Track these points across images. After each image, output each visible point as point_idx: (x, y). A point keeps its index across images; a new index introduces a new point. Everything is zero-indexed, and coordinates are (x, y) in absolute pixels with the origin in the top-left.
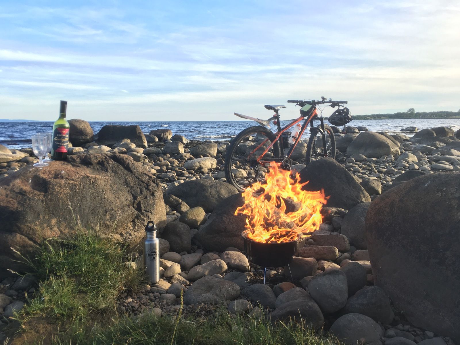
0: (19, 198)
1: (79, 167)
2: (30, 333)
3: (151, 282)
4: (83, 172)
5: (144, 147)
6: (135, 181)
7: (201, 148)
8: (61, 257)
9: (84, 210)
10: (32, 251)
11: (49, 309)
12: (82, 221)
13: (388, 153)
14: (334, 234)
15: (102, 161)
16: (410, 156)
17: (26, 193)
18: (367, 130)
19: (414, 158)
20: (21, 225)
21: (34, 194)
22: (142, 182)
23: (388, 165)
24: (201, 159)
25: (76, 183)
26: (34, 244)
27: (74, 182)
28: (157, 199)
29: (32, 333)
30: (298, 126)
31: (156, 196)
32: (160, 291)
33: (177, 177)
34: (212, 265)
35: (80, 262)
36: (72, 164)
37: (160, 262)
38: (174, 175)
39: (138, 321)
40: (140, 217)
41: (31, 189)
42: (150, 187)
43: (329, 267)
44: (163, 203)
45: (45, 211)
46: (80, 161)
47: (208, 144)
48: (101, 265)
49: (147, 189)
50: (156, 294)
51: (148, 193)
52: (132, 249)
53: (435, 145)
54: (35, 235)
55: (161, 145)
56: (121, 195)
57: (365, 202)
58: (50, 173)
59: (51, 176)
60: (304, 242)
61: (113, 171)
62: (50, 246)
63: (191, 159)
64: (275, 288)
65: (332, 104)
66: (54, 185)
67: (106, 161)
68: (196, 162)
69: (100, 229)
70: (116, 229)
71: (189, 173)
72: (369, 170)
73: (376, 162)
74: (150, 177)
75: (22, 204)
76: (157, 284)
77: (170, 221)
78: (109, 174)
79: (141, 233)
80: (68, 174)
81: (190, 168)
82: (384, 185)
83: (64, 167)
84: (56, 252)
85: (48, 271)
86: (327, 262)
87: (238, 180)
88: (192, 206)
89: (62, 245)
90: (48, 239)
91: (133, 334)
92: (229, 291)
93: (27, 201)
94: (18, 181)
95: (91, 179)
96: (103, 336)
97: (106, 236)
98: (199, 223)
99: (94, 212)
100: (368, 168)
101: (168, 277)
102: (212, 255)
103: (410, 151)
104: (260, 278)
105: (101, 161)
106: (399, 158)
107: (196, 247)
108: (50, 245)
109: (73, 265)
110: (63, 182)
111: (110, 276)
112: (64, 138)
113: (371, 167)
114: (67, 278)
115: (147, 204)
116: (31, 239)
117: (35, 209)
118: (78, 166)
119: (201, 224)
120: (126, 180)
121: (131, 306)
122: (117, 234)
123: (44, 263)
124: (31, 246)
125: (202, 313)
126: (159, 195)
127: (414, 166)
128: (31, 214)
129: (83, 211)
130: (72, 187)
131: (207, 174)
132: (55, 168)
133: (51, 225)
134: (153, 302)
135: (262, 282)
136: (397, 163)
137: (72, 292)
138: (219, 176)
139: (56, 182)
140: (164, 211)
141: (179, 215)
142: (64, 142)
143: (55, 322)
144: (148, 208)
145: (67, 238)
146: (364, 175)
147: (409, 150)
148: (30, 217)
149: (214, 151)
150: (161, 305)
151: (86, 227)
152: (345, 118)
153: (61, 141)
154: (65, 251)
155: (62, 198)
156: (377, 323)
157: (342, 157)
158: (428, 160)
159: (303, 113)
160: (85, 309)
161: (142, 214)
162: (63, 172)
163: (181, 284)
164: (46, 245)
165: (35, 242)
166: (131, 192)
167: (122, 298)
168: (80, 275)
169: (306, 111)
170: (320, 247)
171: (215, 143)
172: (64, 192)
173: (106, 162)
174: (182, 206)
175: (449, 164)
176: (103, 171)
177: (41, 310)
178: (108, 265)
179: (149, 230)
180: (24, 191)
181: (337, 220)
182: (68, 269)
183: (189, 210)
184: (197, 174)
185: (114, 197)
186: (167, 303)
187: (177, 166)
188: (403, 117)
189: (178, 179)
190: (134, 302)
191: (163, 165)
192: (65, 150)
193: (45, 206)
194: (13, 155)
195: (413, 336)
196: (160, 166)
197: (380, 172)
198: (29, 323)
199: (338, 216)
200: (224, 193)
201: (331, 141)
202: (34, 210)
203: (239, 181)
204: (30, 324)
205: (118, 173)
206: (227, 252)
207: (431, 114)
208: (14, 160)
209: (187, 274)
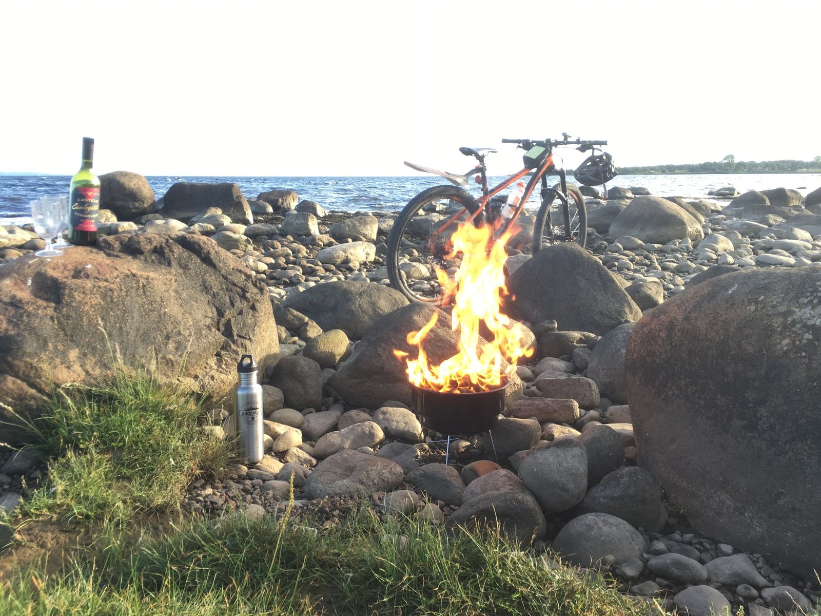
0: (10, 312)
1: (118, 258)
2: (28, 547)
3: (249, 460)
4: (126, 267)
5: (245, 222)
6: (221, 284)
7: (348, 226)
8: (87, 417)
9: (128, 335)
10: (35, 407)
11: (65, 507)
12: (125, 355)
13: (682, 235)
14: (574, 378)
15: (161, 247)
16: (720, 240)
17: (22, 303)
18: (648, 193)
19: (727, 244)
20: (14, 359)
21: (37, 306)
22: (234, 284)
23: (680, 256)
24: (347, 244)
25: (112, 285)
26: (39, 395)
27: (109, 284)
28: (261, 316)
29: (32, 547)
30: (520, 187)
31: (259, 311)
32: (263, 476)
33: (304, 277)
34: (358, 431)
35: (121, 426)
36: (105, 253)
37: (265, 425)
38: (298, 273)
39: (216, 526)
40: (230, 347)
41: (32, 297)
42: (248, 295)
43: (562, 435)
44: (272, 322)
45: (57, 336)
46: (121, 246)
47: (361, 219)
48: (158, 430)
49: (243, 297)
50: (255, 481)
51: (244, 305)
52: (216, 403)
53: (765, 222)
54: (40, 377)
55: (277, 219)
56: (195, 308)
57: (632, 321)
58: (65, 268)
59: (66, 273)
60: (520, 392)
61: (180, 266)
62: (67, 397)
63: (330, 244)
64: (465, 470)
65: (580, 145)
66: (72, 289)
67: (169, 246)
68: (340, 251)
69: (157, 368)
70: (185, 368)
71: (327, 270)
72: (646, 265)
73: (660, 252)
74: (249, 277)
75: (15, 323)
76: (258, 464)
77: (287, 354)
78: (173, 271)
79: (232, 376)
80: (99, 271)
81: (327, 262)
82: (671, 292)
83: (91, 257)
84: (78, 409)
85: (62, 441)
86: (558, 426)
87: (412, 283)
88: (326, 328)
89: (90, 395)
90: (63, 386)
91: (206, 549)
92: (384, 475)
93: (25, 317)
94: (8, 282)
95: (140, 278)
96: (154, 552)
97: (169, 380)
98: (338, 358)
99: (145, 338)
100: (644, 262)
101: (280, 453)
102: (358, 415)
103: (721, 232)
104: (440, 454)
105: (158, 247)
106: (702, 243)
107: (332, 399)
108: (68, 395)
109: (108, 431)
110: (89, 284)
111: (174, 450)
112: (90, 204)
113: (650, 259)
114: (98, 453)
115: (244, 325)
116: (32, 385)
117: (39, 333)
118: (117, 256)
119: (341, 360)
120: (204, 282)
121: (211, 502)
122: (188, 376)
123: (55, 427)
124: (33, 397)
125: (334, 513)
126: (266, 309)
127: (726, 257)
128: (32, 340)
129: (125, 336)
130: (106, 294)
131: (357, 272)
132: (75, 260)
133: (68, 361)
134: (250, 495)
135: (442, 460)
136: (696, 252)
137: (106, 477)
138: (378, 276)
139: (76, 284)
140: (274, 337)
141: (304, 344)
142: (91, 213)
143: (74, 528)
144: (244, 332)
145: (98, 382)
146: (637, 275)
147: (721, 230)
148: (30, 345)
149: (372, 231)
150: (263, 500)
151: (132, 364)
152: (605, 172)
153: (84, 210)
154: (94, 406)
155: (87, 313)
156: (637, 529)
157: (600, 242)
158: (752, 247)
159: (529, 163)
160: (128, 506)
161: (234, 342)
162: (89, 266)
163: (302, 464)
164: (60, 397)
165: (40, 390)
166: (213, 304)
167: (195, 488)
168: (121, 449)
169: (534, 158)
170: (548, 400)
171: (375, 216)
172: (91, 302)
173: (168, 249)
174: (308, 328)
175: (789, 255)
176: (162, 264)
177: (50, 508)
178: (171, 431)
179: (245, 369)
180: (18, 300)
181: (581, 353)
182: (99, 438)
183: (320, 335)
184: (340, 272)
185: (183, 311)
186: (274, 497)
187: (305, 257)
188: (714, 170)
189: (306, 280)
190: (216, 495)
191: (280, 256)
192: (93, 227)
193: (56, 327)
194: (11, 236)
195: (697, 552)
196: (275, 257)
197: (665, 269)
198: (28, 531)
199: (584, 347)
200: (385, 306)
201: (579, 213)
202: (36, 333)
203: (414, 284)
204: (30, 532)
205: (189, 269)
206: (384, 409)
207: (764, 165)
208: (12, 244)
209: (313, 446)
